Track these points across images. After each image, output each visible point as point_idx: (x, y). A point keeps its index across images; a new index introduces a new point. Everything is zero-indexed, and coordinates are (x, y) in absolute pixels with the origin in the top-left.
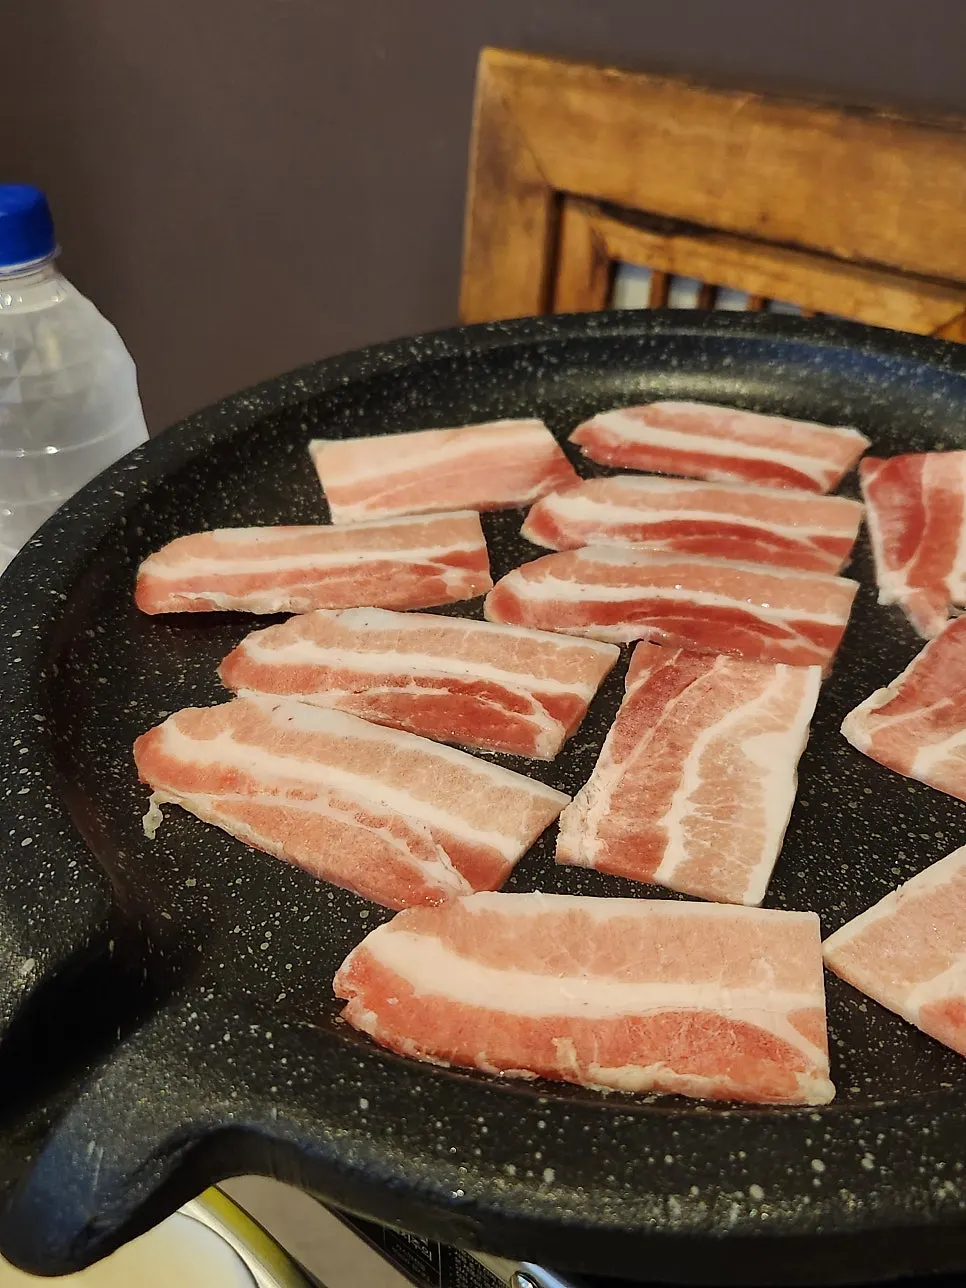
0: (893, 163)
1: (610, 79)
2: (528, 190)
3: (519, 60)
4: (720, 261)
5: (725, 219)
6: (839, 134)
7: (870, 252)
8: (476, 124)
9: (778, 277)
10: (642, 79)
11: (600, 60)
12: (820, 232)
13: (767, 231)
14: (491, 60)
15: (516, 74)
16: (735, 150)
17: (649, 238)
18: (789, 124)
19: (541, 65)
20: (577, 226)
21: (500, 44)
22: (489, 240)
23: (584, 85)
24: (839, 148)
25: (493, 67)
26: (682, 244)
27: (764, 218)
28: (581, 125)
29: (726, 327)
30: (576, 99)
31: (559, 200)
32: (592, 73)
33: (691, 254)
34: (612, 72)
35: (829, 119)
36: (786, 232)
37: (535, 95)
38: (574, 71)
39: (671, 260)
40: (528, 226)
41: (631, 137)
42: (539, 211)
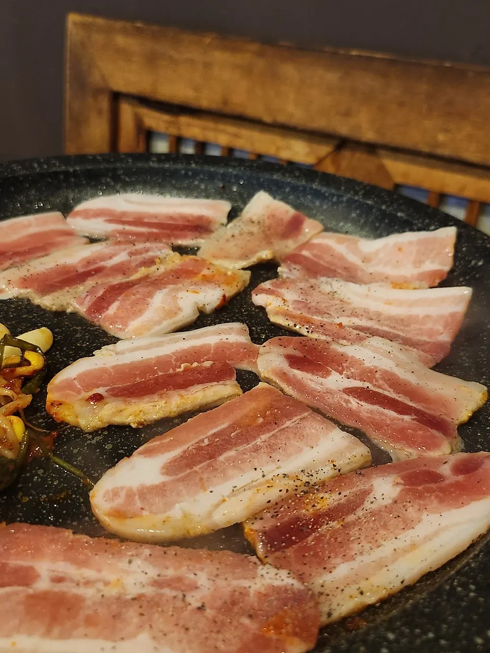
0: (289, 70)
1: (138, 28)
2: (98, 91)
3: (88, 19)
4: (205, 128)
5: (204, 103)
6: (260, 54)
7: (281, 119)
8: (68, 55)
9: (236, 136)
10: (155, 28)
11: (131, 18)
12: (255, 110)
13: (228, 110)
14: (73, 19)
15: (84, 26)
16: (207, 65)
17: (166, 117)
18: (234, 50)
19: (100, 21)
20: (127, 112)
21: (79, 10)
22: (80, 121)
23: (125, 32)
24: (261, 63)
25: (75, 24)
26: (184, 120)
27: (225, 102)
28: (123, 53)
30: (121, 40)
31: (116, 97)
32: (129, 25)
33: (189, 125)
34: (139, 25)
35: (255, 47)
36: (238, 110)
37: (98, 38)
38: (119, 24)
39: (179, 128)
40: (100, 112)
41: (152, 60)
42: (105, 103)
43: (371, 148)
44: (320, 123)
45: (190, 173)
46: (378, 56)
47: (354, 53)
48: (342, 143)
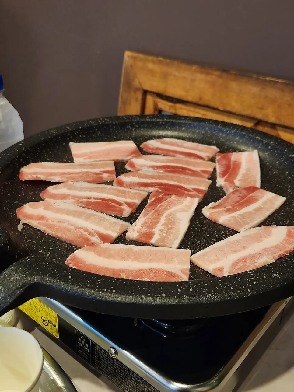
0: (234, 85)
1: (160, 60)
2: (137, 90)
3: (135, 54)
4: (189, 110)
5: (190, 99)
6: (220, 77)
7: (228, 109)
8: (123, 71)
10: (168, 61)
11: (157, 55)
12: (215, 103)
13: (201, 102)
14: (128, 54)
15: (135, 58)
16: (193, 80)
17: (170, 104)
18: (207, 74)
19: (141, 56)
20: (150, 100)
21: (131, 50)
22: (126, 103)
23: (153, 62)
24: (220, 81)
25: (128, 56)
26: (178, 106)
27: (200, 99)
28: (152, 72)
29: (183, 120)
30: (150, 66)
31: (145, 93)
32: (155, 59)
33: (181, 108)
34: (160, 59)
35: (218, 73)
36: (206, 103)
37: (140, 64)
38: (150, 58)
39: (176, 110)
40: (137, 99)
41: (165, 76)
42: (140, 96)
43: (273, 126)
44: (248, 112)
45: (164, 123)
46: (280, 81)
47: (268, 79)
48: (259, 122)
